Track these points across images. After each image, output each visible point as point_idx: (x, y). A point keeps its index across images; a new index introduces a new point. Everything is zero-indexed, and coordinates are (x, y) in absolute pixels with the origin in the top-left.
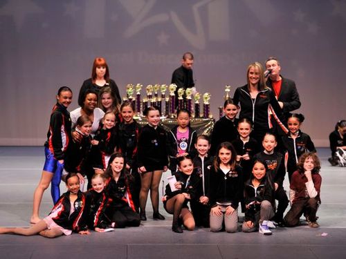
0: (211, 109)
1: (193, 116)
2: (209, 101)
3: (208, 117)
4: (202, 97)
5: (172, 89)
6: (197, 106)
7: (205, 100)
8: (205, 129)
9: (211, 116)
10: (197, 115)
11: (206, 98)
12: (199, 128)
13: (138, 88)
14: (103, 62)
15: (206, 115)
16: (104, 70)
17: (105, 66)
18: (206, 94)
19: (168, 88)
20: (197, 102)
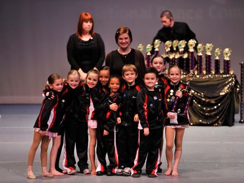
0: (231, 65)
1: (213, 73)
2: (230, 57)
3: (229, 74)
4: (222, 53)
5: (191, 45)
6: (217, 62)
7: (225, 56)
8: (226, 85)
9: (232, 73)
10: (217, 72)
11: (227, 54)
12: (219, 84)
13: (157, 44)
14: (89, 16)
15: (227, 71)
16: (91, 24)
17: (91, 20)
18: (227, 50)
19: (187, 45)
20: (217, 58)
